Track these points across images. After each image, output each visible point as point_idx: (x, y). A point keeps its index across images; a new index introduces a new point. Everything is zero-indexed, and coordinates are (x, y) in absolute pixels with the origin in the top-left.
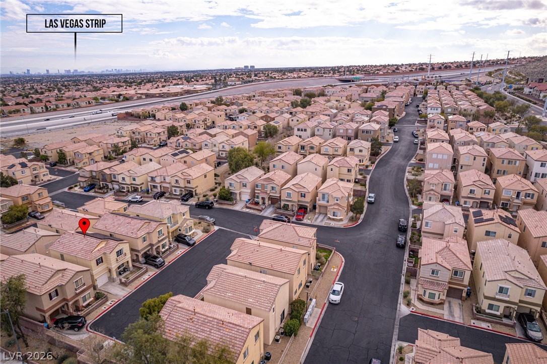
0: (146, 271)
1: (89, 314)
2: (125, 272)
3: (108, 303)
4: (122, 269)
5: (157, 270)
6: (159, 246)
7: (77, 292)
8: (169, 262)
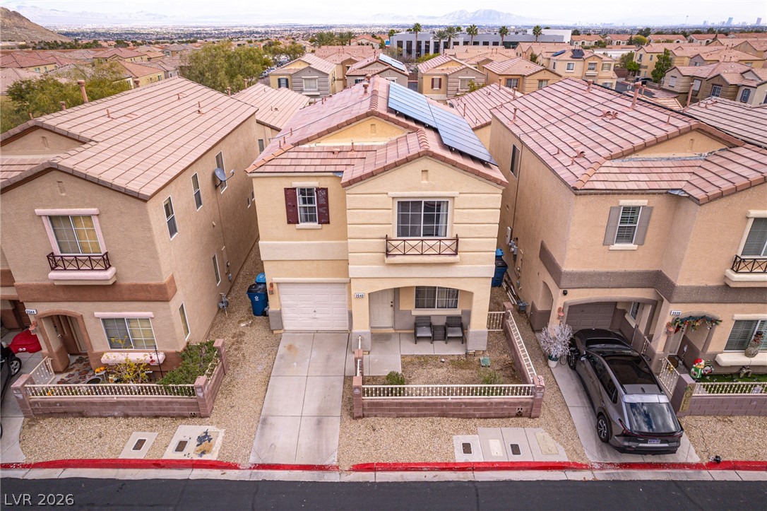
0: (526, 413)
1: (82, 415)
2: (445, 338)
3: (189, 431)
4: (438, 314)
5: (590, 452)
6: (715, 321)
7: (53, 275)
8: (717, 463)
